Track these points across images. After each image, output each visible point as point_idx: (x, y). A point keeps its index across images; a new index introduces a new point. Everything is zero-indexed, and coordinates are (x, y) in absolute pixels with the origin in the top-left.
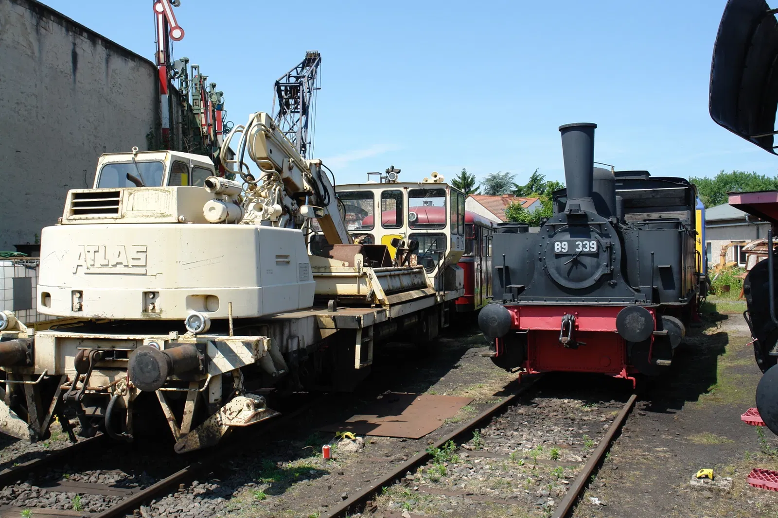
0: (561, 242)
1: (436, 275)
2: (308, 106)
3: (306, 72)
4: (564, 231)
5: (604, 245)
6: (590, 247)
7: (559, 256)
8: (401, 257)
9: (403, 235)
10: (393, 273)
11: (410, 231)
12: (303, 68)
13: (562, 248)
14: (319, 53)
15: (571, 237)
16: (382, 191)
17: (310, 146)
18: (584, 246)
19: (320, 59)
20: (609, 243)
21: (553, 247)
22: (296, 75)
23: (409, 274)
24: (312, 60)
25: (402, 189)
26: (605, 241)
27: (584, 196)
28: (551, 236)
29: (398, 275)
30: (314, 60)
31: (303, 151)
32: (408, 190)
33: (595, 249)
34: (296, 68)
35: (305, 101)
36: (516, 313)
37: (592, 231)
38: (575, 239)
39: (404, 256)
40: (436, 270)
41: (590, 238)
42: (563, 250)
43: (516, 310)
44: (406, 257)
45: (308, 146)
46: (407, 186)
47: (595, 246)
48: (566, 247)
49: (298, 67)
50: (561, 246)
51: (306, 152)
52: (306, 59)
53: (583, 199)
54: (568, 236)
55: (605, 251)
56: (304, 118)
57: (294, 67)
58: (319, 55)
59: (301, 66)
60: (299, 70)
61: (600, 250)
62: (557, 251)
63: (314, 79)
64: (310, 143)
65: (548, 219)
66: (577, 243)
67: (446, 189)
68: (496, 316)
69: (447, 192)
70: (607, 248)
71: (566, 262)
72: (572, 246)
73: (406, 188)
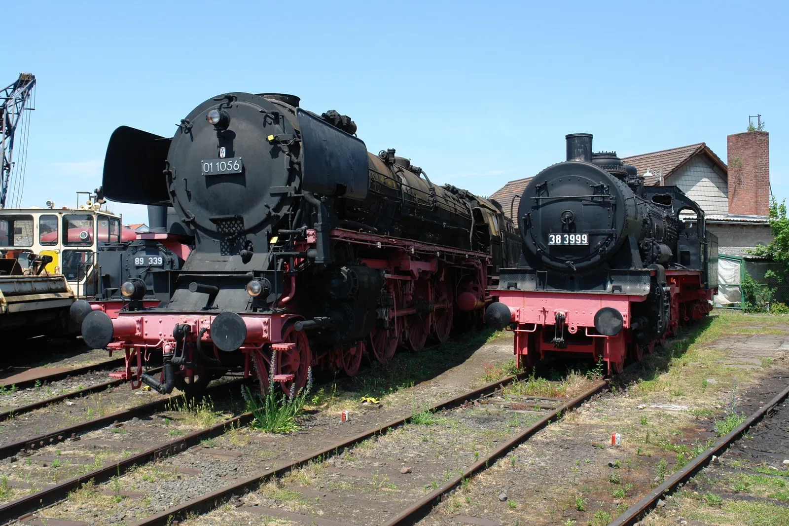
0: (139, 258)
1: (85, 283)
2: (15, 128)
3: (18, 93)
4: (142, 250)
5: (167, 260)
6: (158, 261)
7: (138, 267)
8: (37, 268)
9: (58, 251)
10: (20, 280)
11: (63, 248)
12: (14, 89)
13: (140, 262)
14: (33, 75)
15: (147, 254)
16: (40, 215)
17: (14, 166)
18: (154, 261)
19: (34, 82)
20: (170, 259)
21: (134, 261)
22: (6, 97)
23: (46, 281)
24: (25, 82)
25: (57, 214)
26: (168, 258)
27: (158, 227)
28: (134, 254)
29: (30, 282)
30: (27, 82)
31: (7, 170)
32: (63, 215)
33: (161, 263)
34: (5, 90)
35: (11, 122)
36: (103, 307)
37: (160, 250)
38: (148, 256)
39: (39, 267)
40: (85, 279)
41: (159, 255)
42: (141, 264)
43: (103, 305)
44: (40, 268)
45: (12, 165)
46: (61, 212)
47: (161, 261)
48: (143, 261)
49: (8, 88)
50: (139, 261)
51: (9, 172)
52: (19, 80)
53: (158, 228)
54: (144, 254)
55: (168, 264)
56: (9, 139)
57: (4, 88)
58: (34, 77)
59: (12, 87)
60: (9, 91)
61: (165, 264)
62: (136, 264)
63: (25, 100)
64: (14, 163)
65: (133, 241)
66: (150, 259)
67: (93, 215)
68: (81, 309)
69: (94, 217)
70: (169, 262)
71: (142, 271)
72: (146, 260)
73: (60, 213)
